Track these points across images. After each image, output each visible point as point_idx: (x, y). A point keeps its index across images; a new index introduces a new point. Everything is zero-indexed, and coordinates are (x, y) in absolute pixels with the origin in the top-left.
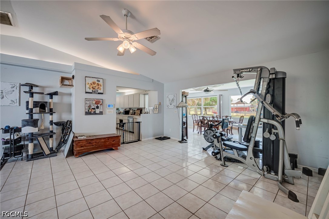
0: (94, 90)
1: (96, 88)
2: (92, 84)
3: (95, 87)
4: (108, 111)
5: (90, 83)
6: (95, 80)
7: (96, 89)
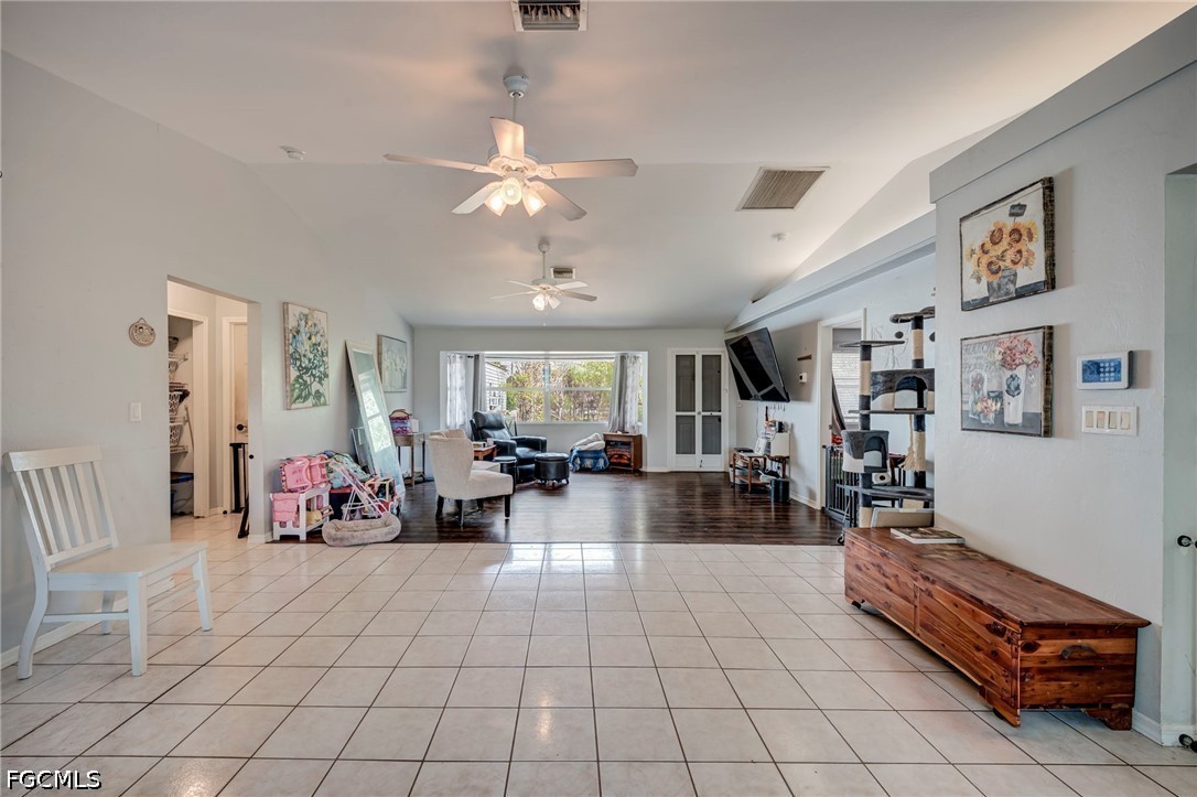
0: (995, 280)
1: (1008, 263)
2: (988, 246)
3: (1002, 257)
4: (1089, 413)
5: (977, 247)
6: (1001, 215)
7: (1007, 269)
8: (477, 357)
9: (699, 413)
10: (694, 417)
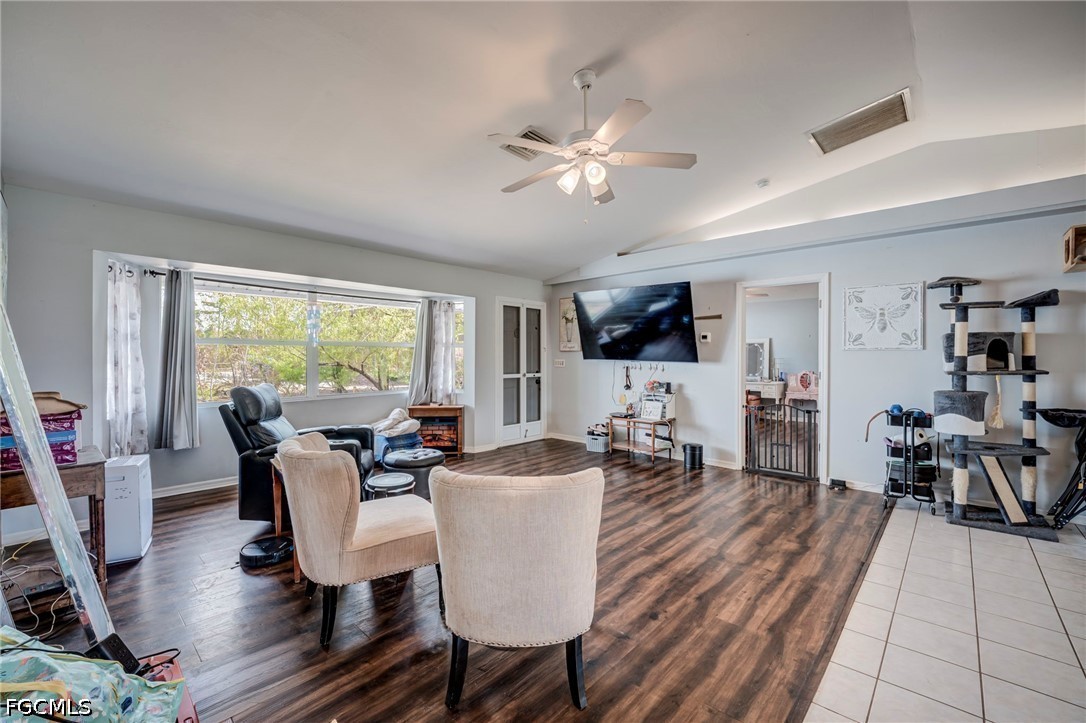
8: (174, 276)
9: (523, 376)
10: (518, 379)
